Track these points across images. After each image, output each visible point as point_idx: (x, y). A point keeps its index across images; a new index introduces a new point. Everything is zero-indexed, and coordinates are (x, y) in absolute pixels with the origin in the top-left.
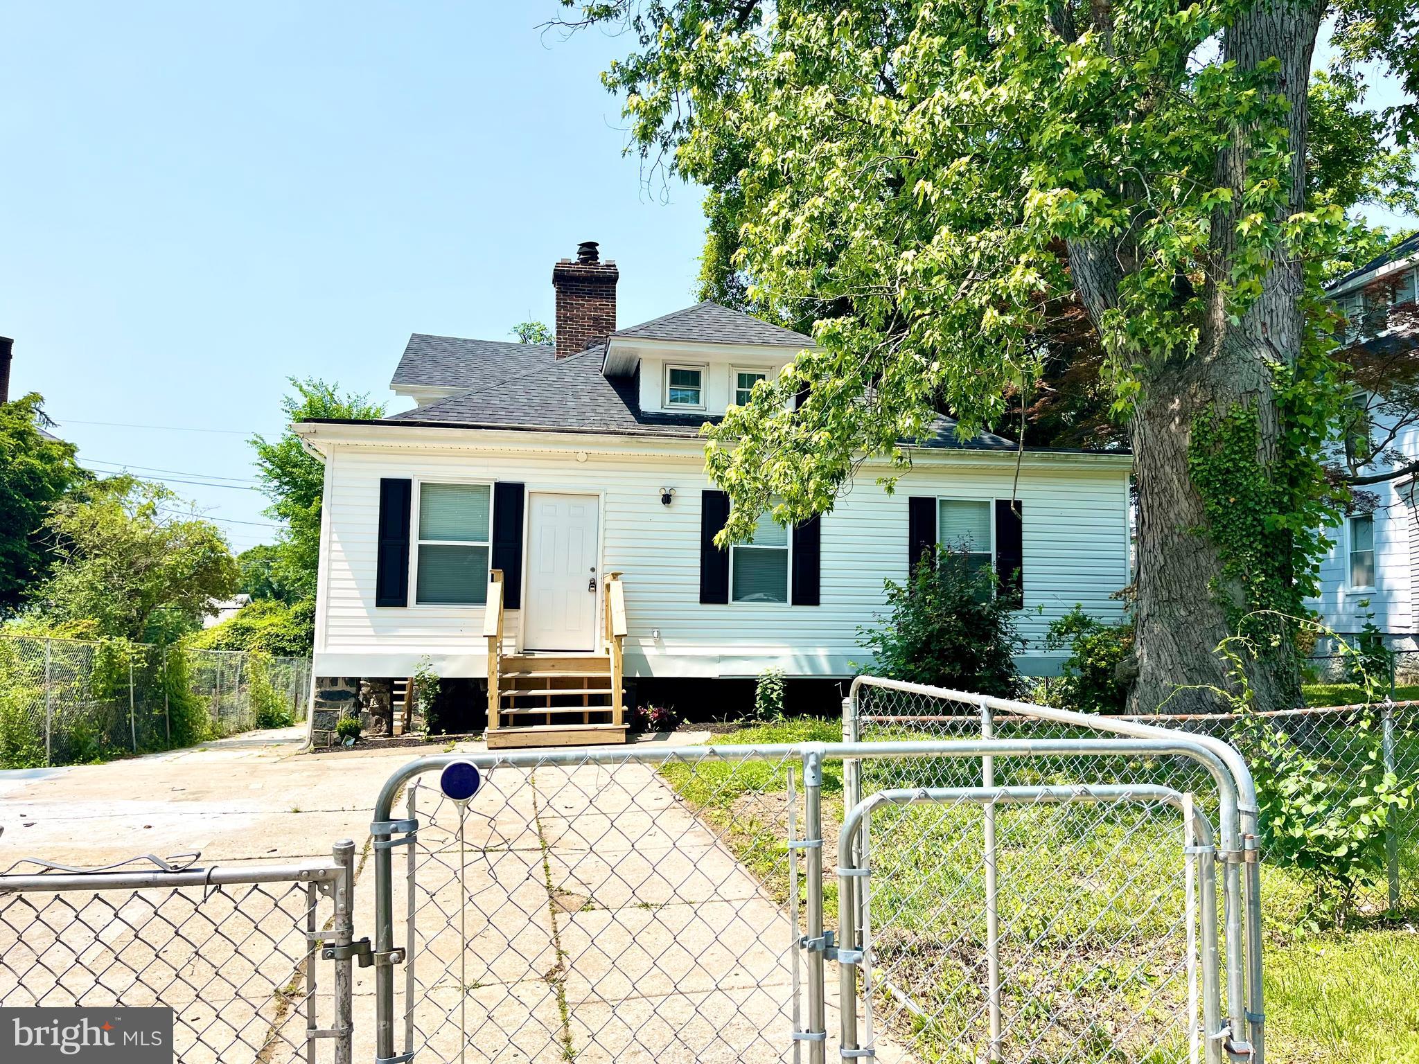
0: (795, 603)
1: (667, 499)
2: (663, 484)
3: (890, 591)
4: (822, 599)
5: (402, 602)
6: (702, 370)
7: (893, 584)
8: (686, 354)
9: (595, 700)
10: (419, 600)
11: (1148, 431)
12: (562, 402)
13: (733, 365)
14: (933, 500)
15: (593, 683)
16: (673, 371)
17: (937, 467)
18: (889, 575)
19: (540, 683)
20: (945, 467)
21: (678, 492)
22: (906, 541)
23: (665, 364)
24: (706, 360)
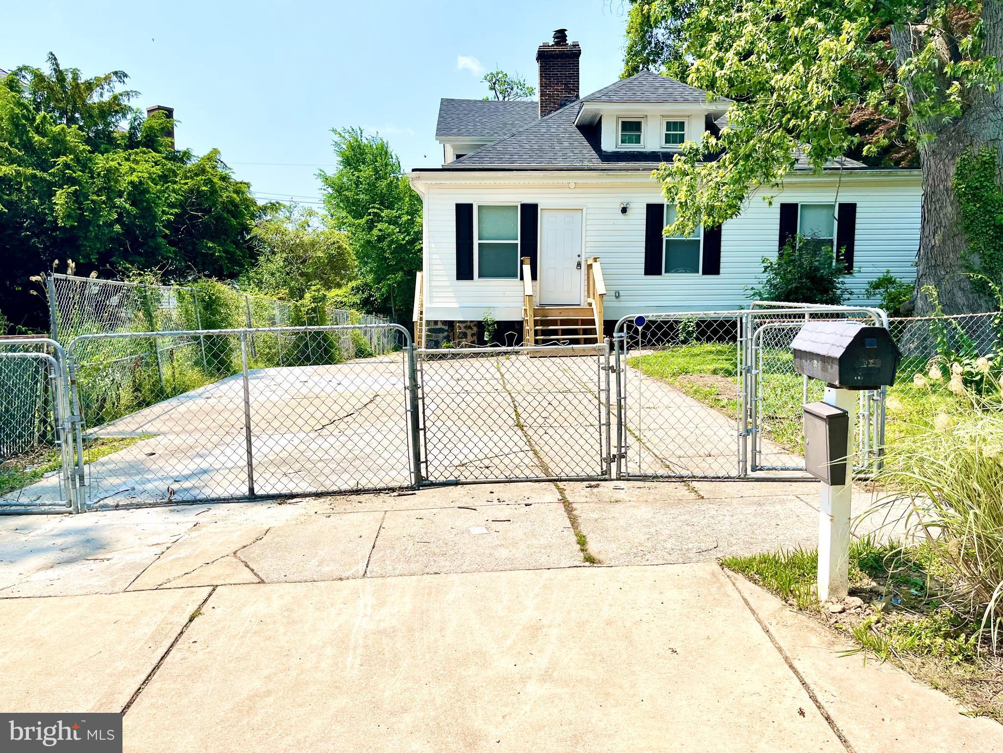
0: (704, 273)
1: (624, 210)
2: (621, 200)
3: (766, 265)
4: (722, 270)
5: (471, 277)
6: (642, 120)
7: (767, 260)
8: (632, 111)
9: (585, 332)
10: (480, 276)
11: (932, 164)
12: (552, 147)
13: (663, 116)
14: (796, 205)
15: (584, 322)
16: (623, 122)
17: (800, 183)
18: (766, 255)
19: (554, 322)
20: (804, 183)
21: (632, 206)
22: (778, 232)
23: (618, 118)
24: (646, 114)
